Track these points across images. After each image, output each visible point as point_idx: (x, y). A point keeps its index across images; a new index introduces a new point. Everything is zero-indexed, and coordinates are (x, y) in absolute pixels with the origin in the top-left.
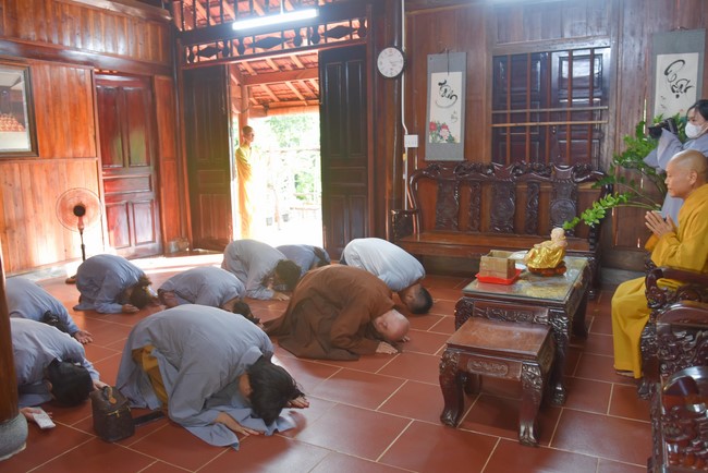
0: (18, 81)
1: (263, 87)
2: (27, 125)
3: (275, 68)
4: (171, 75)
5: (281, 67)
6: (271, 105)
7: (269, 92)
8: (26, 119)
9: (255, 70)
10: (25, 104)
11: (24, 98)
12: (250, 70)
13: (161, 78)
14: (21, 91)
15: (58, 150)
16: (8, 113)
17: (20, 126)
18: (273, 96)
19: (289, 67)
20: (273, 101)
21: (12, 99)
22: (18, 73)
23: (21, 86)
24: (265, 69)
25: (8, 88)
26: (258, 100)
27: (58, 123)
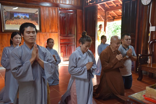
0: (37, 12)
1: (112, 12)
2: (39, 23)
3: (115, 6)
4: (82, 9)
5: (117, 5)
6: (116, 17)
7: (115, 14)
8: (39, 22)
9: (110, 7)
10: (38, 18)
11: (38, 16)
12: (108, 7)
13: (79, 10)
14: (37, 14)
15: (47, 30)
16: (34, 20)
17: (37, 24)
18: (116, 15)
19: (119, 5)
20: (116, 16)
21: (35, 17)
22: (37, 10)
23: (38, 13)
24: (113, 6)
25: (34, 14)
26: (112, 16)
27: (48, 23)
